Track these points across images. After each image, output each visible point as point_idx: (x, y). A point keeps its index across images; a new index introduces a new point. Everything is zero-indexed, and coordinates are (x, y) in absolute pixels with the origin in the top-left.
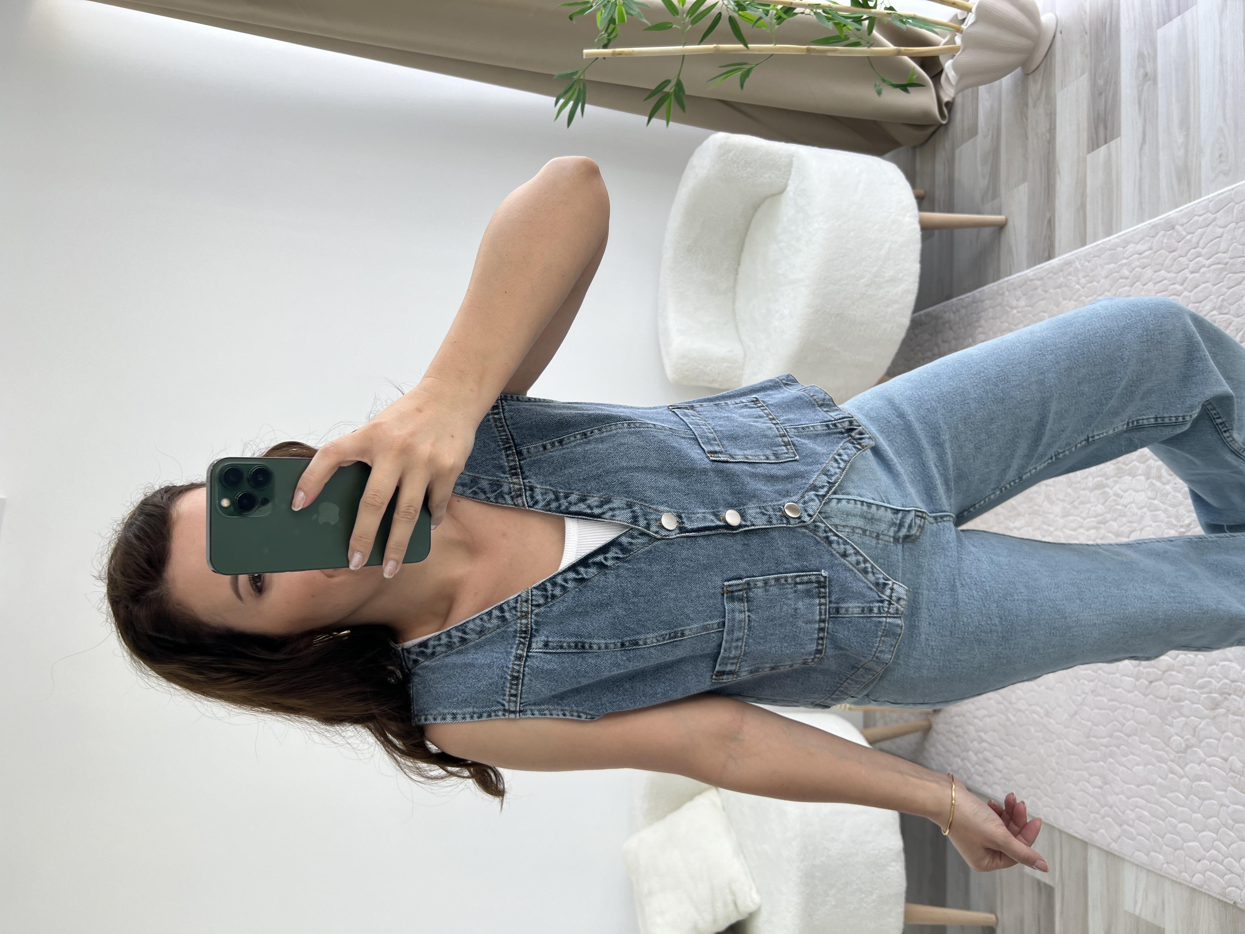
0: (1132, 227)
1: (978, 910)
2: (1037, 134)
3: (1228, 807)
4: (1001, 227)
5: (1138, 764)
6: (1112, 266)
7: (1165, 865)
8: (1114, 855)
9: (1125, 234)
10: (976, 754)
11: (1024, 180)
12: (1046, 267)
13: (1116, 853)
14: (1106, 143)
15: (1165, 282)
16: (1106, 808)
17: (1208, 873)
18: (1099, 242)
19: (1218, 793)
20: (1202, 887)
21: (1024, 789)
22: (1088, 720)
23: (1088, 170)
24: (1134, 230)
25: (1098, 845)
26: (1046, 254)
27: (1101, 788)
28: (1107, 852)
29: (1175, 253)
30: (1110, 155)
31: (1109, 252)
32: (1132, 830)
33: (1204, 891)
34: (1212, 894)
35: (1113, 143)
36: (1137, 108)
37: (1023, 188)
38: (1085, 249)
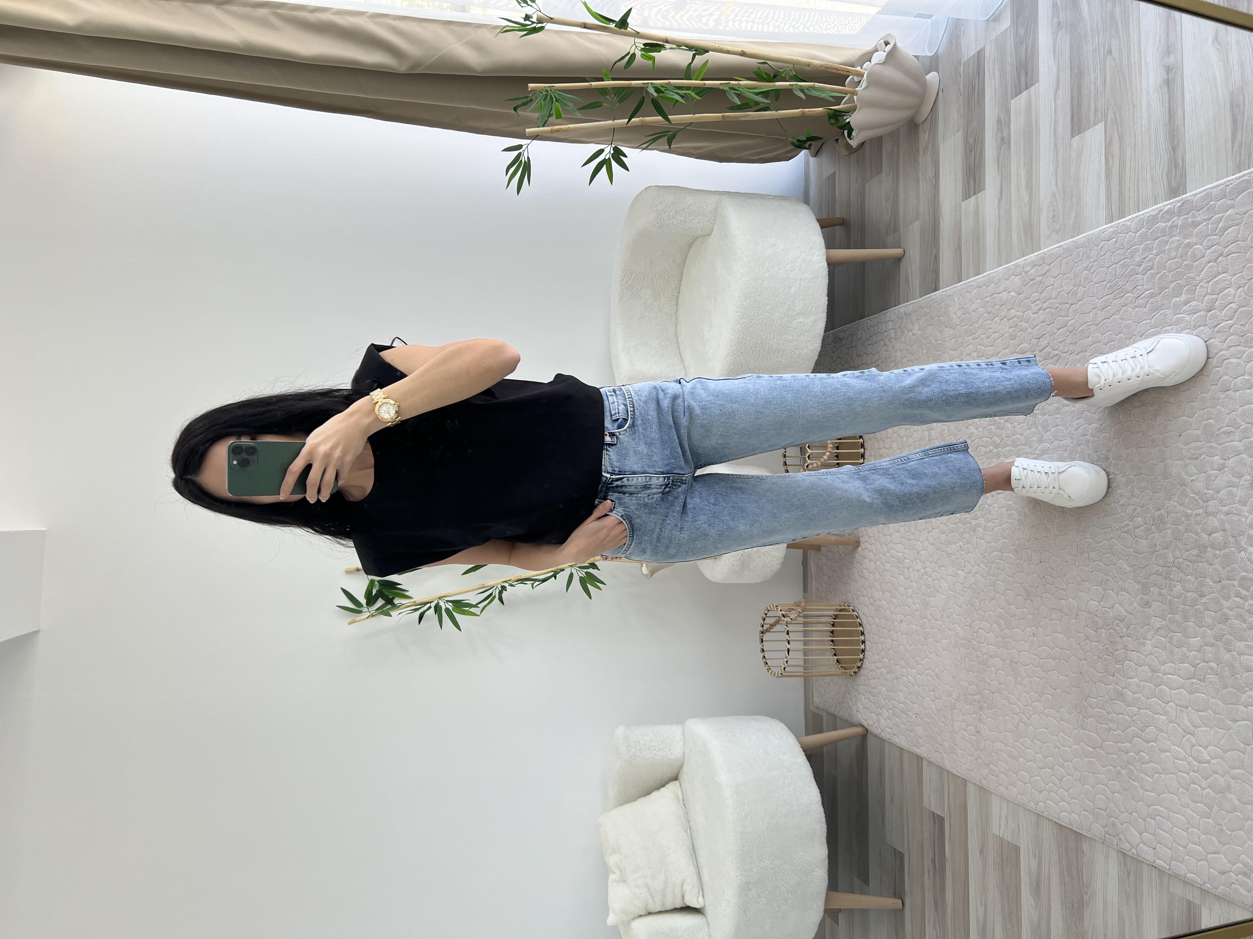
0: (994, 269)
2: (926, 179)
3: (1059, 748)
4: (900, 259)
6: (979, 301)
7: (1019, 796)
8: (985, 790)
9: (989, 274)
10: (887, 711)
11: (917, 218)
12: (932, 297)
13: (986, 788)
14: (975, 194)
15: (1015, 319)
16: (979, 752)
17: (1048, 801)
18: (970, 280)
19: (1052, 737)
20: (1043, 812)
21: (922, 738)
22: (966, 681)
23: (962, 216)
24: (994, 272)
25: (973, 782)
26: (933, 286)
28: (980, 787)
29: (1021, 295)
30: (978, 206)
31: (977, 289)
32: (997, 769)
33: (1045, 815)
34: (1051, 818)
35: (979, 195)
36: (996, 167)
37: (917, 225)
38: (961, 285)
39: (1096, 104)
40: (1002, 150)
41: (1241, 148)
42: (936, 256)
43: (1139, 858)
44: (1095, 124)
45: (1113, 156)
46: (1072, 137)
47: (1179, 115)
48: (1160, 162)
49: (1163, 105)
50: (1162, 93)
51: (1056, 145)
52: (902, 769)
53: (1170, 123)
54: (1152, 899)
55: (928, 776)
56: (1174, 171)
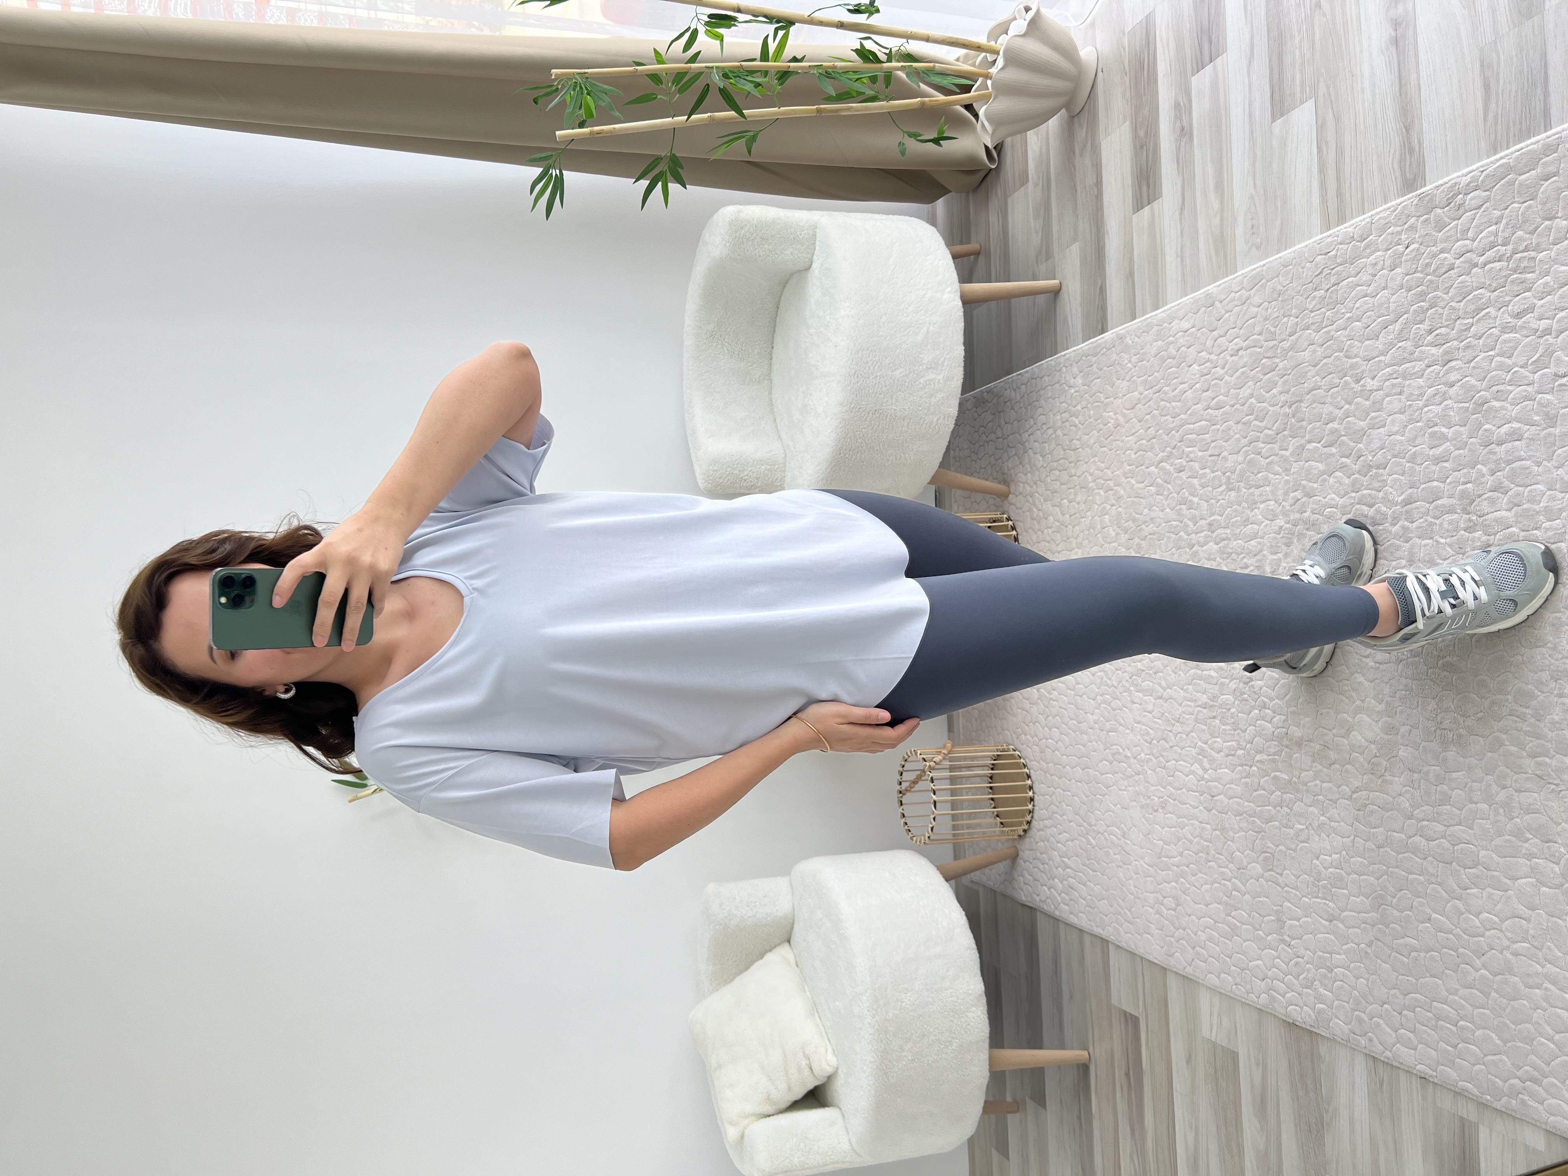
0: (1177, 300)
1: (1073, 1049)
2: (1085, 188)
4: (1056, 292)
5: (1206, 884)
6: (1160, 343)
7: (1234, 987)
8: (1190, 979)
9: (1171, 308)
10: (1061, 882)
11: (1075, 240)
12: (1099, 341)
13: (1191, 977)
14: (1149, 204)
16: (1180, 930)
17: (1271, 992)
18: (1147, 316)
20: (1267, 1007)
22: (1160, 840)
23: (1134, 233)
24: (1178, 305)
25: (1174, 970)
26: (1100, 326)
27: (1174, 910)
28: (1183, 976)
29: (1215, 333)
30: (1153, 217)
31: (1156, 328)
32: (1204, 952)
33: (1270, 1011)
34: (1276, 1014)
35: (1155, 204)
36: (1176, 166)
37: (1075, 248)
38: (1136, 324)
39: (1302, 76)
40: (1183, 144)
41: (1496, 123)
42: (1101, 288)
43: (1395, 1064)
44: (1302, 103)
45: (1327, 143)
46: (1274, 120)
47: (1412, 83)
48: (1390, 147)
49: (1391, 74)
50: (1389, 57)
51: (1252, 134)
52: (1083, 958)
53: (1400, 94)
54: (1414, 1116)
55: (1117, 963)
56: (1408, 157)
